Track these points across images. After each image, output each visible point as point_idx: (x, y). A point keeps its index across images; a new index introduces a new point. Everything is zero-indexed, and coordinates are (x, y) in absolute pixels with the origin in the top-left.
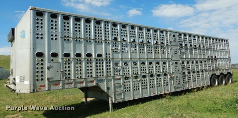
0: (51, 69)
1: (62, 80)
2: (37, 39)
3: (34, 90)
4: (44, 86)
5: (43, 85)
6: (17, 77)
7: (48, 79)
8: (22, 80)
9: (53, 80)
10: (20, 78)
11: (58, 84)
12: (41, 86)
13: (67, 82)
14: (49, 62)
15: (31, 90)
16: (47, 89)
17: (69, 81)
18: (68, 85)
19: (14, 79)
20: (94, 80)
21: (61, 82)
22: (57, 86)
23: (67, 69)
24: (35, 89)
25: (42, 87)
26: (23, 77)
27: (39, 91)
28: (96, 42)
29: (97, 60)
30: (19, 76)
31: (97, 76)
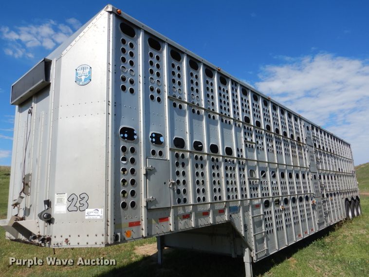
0: (152, 177)
1: (173, 207)
2: (122, 92)
3: (116, 237)
4: (138, 224)
5: (135, 220)
6: (56, 197)
7: (147, 207)
8: (78, 205)
9: (158, 206)
10: (71, 200)
11: (165, 219)
12: (131, 225)
13: (181, 211)
14: (147, 157)
15: (109, 238)
16: (144, 233)
17: (184, 210)
18: (184, 221)
19: (48, 203)
20: (225, 209)
21: (172, 211)
22: (164, 223)
23: (181, 179)
24: (119, 234)
25: (134, 228)
26: (82, 196)
27: (126, 239)
28: (222, 120)
29: (226, 161)
30: (66, 194)
31: (229, 197)
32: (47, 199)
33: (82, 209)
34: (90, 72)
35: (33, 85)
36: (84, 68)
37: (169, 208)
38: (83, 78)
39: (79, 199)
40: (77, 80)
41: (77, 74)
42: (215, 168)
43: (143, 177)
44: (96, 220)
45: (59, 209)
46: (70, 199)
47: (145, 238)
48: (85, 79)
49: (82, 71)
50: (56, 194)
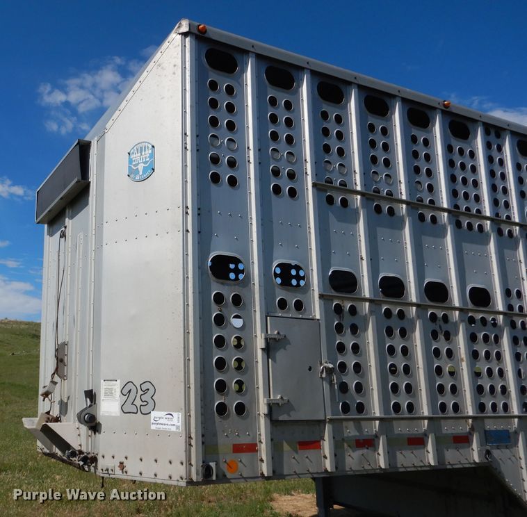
0: (280, 355)
1: (331, 420)
2: (213, 185)
3: (207, 471)
4: (252, 448)
5: (244, 440)
7: (270, 415)
8: (138, 402)
9: (294, 416)
10: (126, 393)
11: (315, 444)
12: (238, 449)
13: (350, 431)
14: (267, 314)
15: (193, 470)
16: (265, 469)
17: (359, 429)
18: (359, 452)
19: (91, 395)
20: (470, 434)
21: (328, 429)
22: (311, 453)
23: (351, 361)
24: (213, 465)
25: (245, 457)
26: (144, 387)
27: (229, 475)
28: (458, 225)
29: (472, 320)
30: (118, 381)
31: (482, 407)
32: (90, 389)
33: (144, 410)
34: (152, 156)
35: (65, 188)
36: (141, 148)
37: (321, 423)
38: (141, 167)
39: (140, 392)
40: (132, 173)
41: (130, 161)
42: (442, 337)
43: (260, 355)
44: (169, 434)
45: (108, 408)
46: (125, 391)
47: (268, 478)
48: (145, 169)
49: (139, 154)
50: (102, 381)
